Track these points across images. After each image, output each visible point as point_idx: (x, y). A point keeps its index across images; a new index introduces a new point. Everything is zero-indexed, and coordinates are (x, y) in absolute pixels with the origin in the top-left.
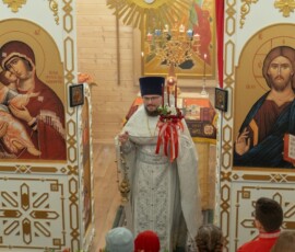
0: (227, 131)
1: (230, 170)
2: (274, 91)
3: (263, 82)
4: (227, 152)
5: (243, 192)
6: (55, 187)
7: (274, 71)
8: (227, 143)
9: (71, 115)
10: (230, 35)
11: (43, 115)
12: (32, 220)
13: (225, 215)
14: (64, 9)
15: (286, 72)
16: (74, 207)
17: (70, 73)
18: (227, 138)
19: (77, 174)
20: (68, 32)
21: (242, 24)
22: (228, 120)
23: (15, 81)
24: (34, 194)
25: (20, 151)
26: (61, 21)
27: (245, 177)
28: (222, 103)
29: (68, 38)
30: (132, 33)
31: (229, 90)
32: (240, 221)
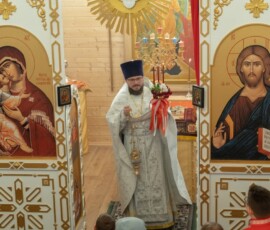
0: (205, 126)
1: (208, 162)
2: (247, 88)
3: (237, 79)
4: (205, 145)
5: (221, 183)
6: (47, 182)
7: (246, 69)
8: (205, 138)
9: (59, 114)
10: (205, 36)
11: (35, 114)
12: (26, 214)
13: (205, 205)
14: (51, 15)
15: (258, 69)
16: (64, 201)
17: (57, 75)
18: (205, 133)
19: (66, 169)
20: (56, 36)
21: (216, 25)
22: (205, 115)
23: (8, 84)
24: (27, 189)
25: (14, 148)
26: (48, 27)
27: (223, 169)
28: (198, 100)
29: (56, 42)
30: (123, 43)
31: (205, 87)
32: (219, 211)
